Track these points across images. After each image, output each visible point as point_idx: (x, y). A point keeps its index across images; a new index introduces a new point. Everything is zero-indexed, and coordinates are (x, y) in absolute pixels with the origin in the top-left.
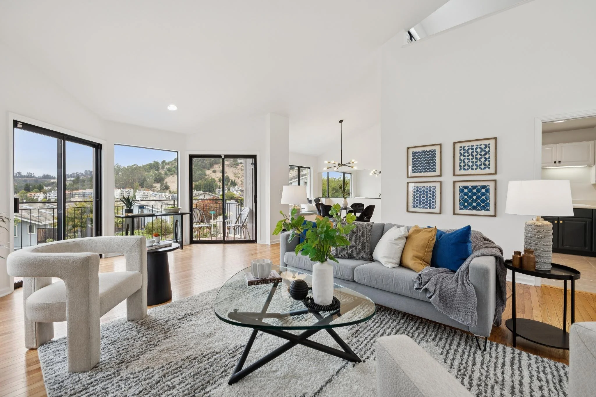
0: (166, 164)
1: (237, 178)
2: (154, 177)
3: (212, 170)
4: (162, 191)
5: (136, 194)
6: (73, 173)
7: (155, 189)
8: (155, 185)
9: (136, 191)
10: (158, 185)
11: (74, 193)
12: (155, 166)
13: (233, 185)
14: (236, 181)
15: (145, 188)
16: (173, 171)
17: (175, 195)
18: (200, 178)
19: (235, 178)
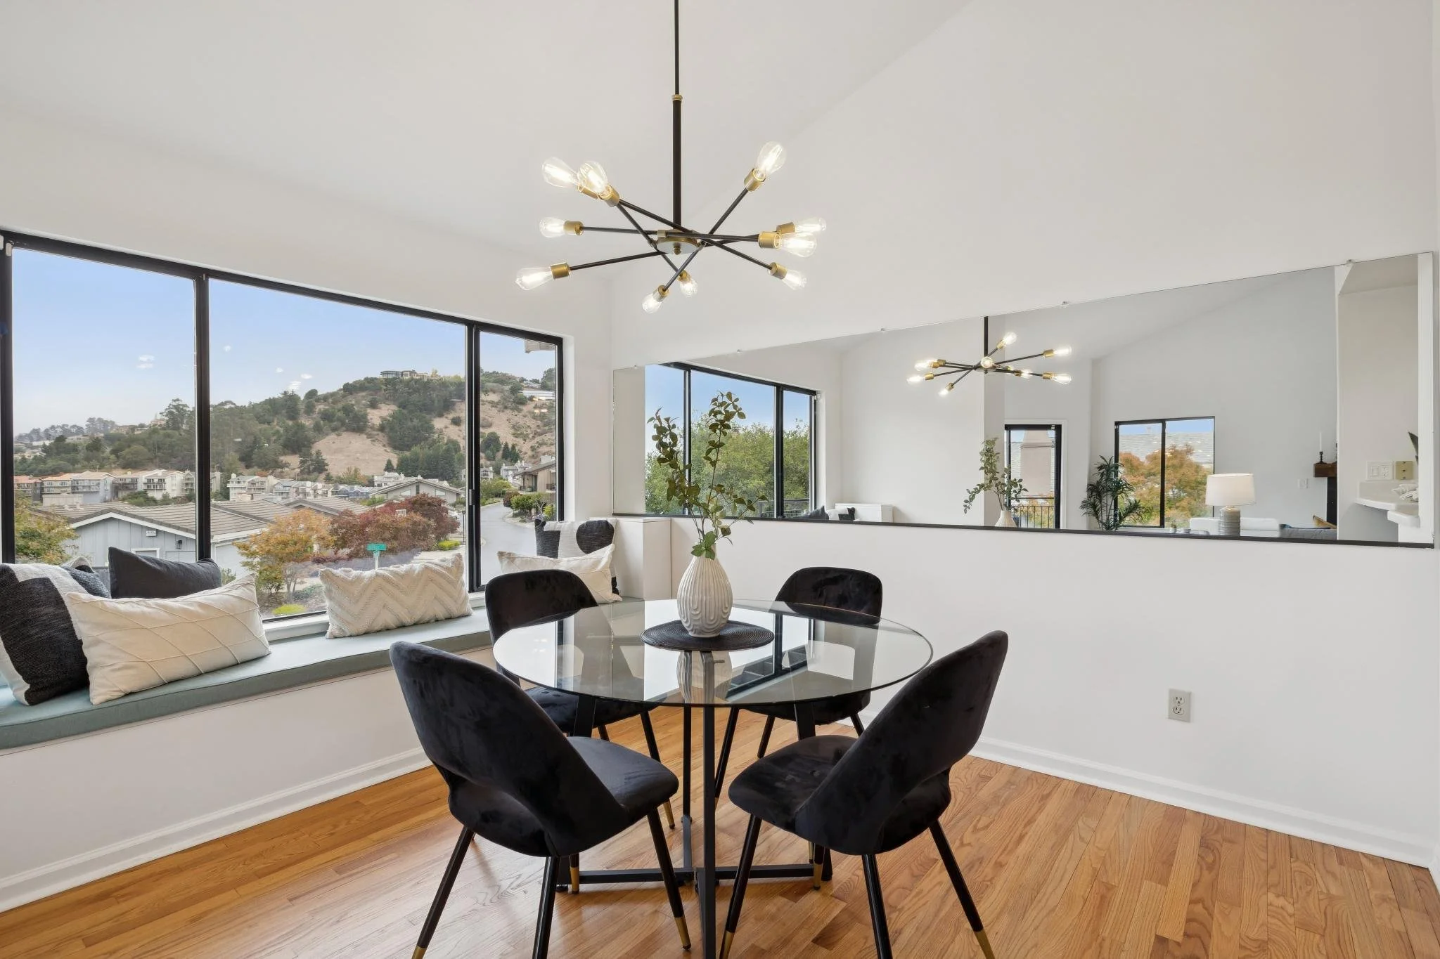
0: (318, 400)
1: (520, 441)
2: (284, 438)
3: (451, 416)
4: (305, 476)
5: (229, 485)
6: (53, 427)
7: (286, 469)
8: (284, 459)
9: (230, 477)
10: (294, 460)
11: (46, 484)
12: (287, 406)
13: (509, 459)
14: (517, 448)
15: (256, 467)
16: (339, 419)
17: (342, 487)
18: (417, 440)
19: (514, 439)
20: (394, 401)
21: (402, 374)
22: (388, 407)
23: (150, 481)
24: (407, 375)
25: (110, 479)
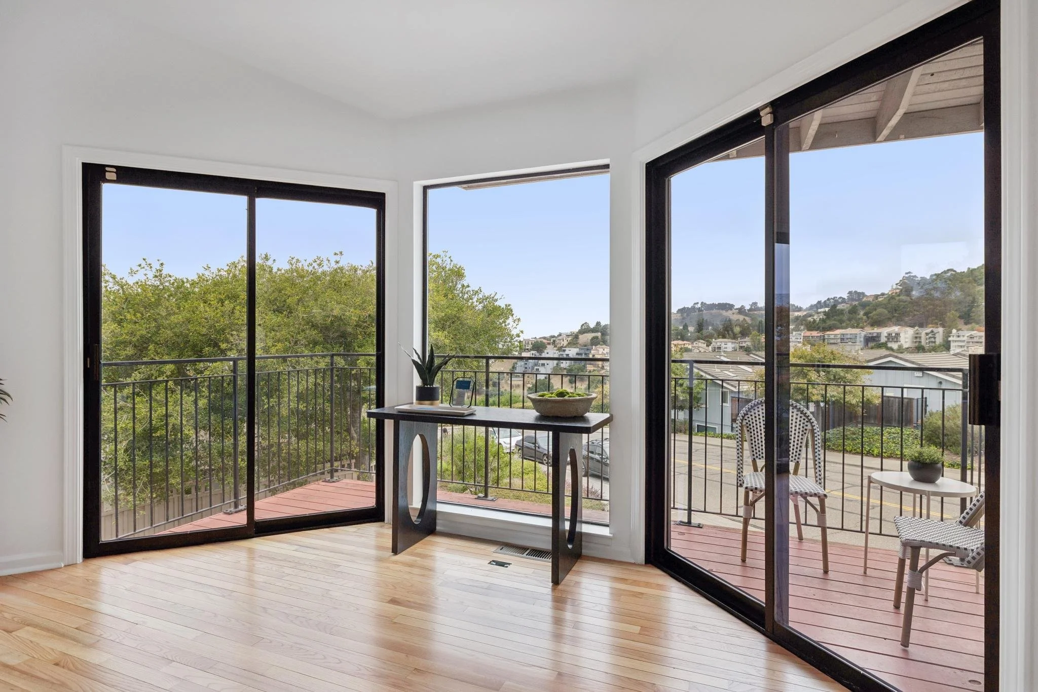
9: (950, 332)
11: (826, 337)
15: (974, 324)
23: (889, 334)
25: (863, 334)
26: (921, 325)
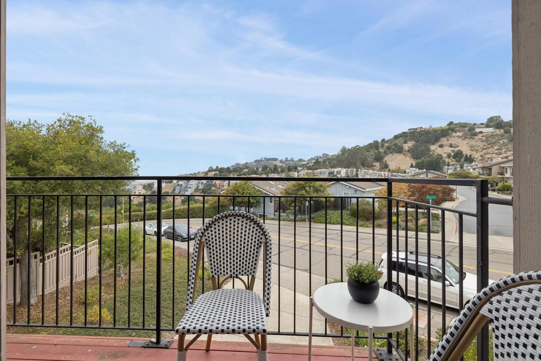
0: (385, 142)
1: (474, 153)
2: (374, 157)
3: (438, 144)
4: (381, 170)
5: (358, 173)
7: (375, 167)
8: (374, 164)
9: (358, 170)
10: (377, 164)
11: (314, 172)
12: (375, 145)
13: (468, 161)
14: (472, 156)
15: (365, 167)
16: (393, 149)
17: (394, 174)
18: (423, 155)
19: (471, 152)
20: (414, 140)
21: (417, 129)
22: (411, 142)
23: (337, 171)
24: (418, 129)
25: (328, 171)
26: (348, 168)
